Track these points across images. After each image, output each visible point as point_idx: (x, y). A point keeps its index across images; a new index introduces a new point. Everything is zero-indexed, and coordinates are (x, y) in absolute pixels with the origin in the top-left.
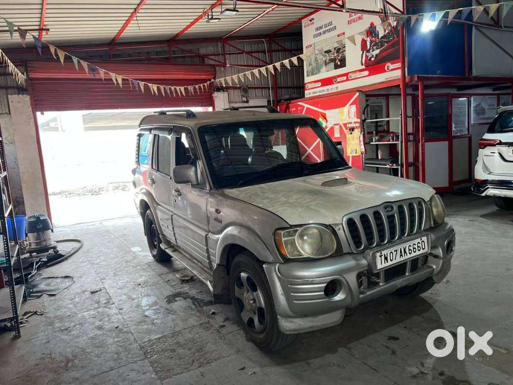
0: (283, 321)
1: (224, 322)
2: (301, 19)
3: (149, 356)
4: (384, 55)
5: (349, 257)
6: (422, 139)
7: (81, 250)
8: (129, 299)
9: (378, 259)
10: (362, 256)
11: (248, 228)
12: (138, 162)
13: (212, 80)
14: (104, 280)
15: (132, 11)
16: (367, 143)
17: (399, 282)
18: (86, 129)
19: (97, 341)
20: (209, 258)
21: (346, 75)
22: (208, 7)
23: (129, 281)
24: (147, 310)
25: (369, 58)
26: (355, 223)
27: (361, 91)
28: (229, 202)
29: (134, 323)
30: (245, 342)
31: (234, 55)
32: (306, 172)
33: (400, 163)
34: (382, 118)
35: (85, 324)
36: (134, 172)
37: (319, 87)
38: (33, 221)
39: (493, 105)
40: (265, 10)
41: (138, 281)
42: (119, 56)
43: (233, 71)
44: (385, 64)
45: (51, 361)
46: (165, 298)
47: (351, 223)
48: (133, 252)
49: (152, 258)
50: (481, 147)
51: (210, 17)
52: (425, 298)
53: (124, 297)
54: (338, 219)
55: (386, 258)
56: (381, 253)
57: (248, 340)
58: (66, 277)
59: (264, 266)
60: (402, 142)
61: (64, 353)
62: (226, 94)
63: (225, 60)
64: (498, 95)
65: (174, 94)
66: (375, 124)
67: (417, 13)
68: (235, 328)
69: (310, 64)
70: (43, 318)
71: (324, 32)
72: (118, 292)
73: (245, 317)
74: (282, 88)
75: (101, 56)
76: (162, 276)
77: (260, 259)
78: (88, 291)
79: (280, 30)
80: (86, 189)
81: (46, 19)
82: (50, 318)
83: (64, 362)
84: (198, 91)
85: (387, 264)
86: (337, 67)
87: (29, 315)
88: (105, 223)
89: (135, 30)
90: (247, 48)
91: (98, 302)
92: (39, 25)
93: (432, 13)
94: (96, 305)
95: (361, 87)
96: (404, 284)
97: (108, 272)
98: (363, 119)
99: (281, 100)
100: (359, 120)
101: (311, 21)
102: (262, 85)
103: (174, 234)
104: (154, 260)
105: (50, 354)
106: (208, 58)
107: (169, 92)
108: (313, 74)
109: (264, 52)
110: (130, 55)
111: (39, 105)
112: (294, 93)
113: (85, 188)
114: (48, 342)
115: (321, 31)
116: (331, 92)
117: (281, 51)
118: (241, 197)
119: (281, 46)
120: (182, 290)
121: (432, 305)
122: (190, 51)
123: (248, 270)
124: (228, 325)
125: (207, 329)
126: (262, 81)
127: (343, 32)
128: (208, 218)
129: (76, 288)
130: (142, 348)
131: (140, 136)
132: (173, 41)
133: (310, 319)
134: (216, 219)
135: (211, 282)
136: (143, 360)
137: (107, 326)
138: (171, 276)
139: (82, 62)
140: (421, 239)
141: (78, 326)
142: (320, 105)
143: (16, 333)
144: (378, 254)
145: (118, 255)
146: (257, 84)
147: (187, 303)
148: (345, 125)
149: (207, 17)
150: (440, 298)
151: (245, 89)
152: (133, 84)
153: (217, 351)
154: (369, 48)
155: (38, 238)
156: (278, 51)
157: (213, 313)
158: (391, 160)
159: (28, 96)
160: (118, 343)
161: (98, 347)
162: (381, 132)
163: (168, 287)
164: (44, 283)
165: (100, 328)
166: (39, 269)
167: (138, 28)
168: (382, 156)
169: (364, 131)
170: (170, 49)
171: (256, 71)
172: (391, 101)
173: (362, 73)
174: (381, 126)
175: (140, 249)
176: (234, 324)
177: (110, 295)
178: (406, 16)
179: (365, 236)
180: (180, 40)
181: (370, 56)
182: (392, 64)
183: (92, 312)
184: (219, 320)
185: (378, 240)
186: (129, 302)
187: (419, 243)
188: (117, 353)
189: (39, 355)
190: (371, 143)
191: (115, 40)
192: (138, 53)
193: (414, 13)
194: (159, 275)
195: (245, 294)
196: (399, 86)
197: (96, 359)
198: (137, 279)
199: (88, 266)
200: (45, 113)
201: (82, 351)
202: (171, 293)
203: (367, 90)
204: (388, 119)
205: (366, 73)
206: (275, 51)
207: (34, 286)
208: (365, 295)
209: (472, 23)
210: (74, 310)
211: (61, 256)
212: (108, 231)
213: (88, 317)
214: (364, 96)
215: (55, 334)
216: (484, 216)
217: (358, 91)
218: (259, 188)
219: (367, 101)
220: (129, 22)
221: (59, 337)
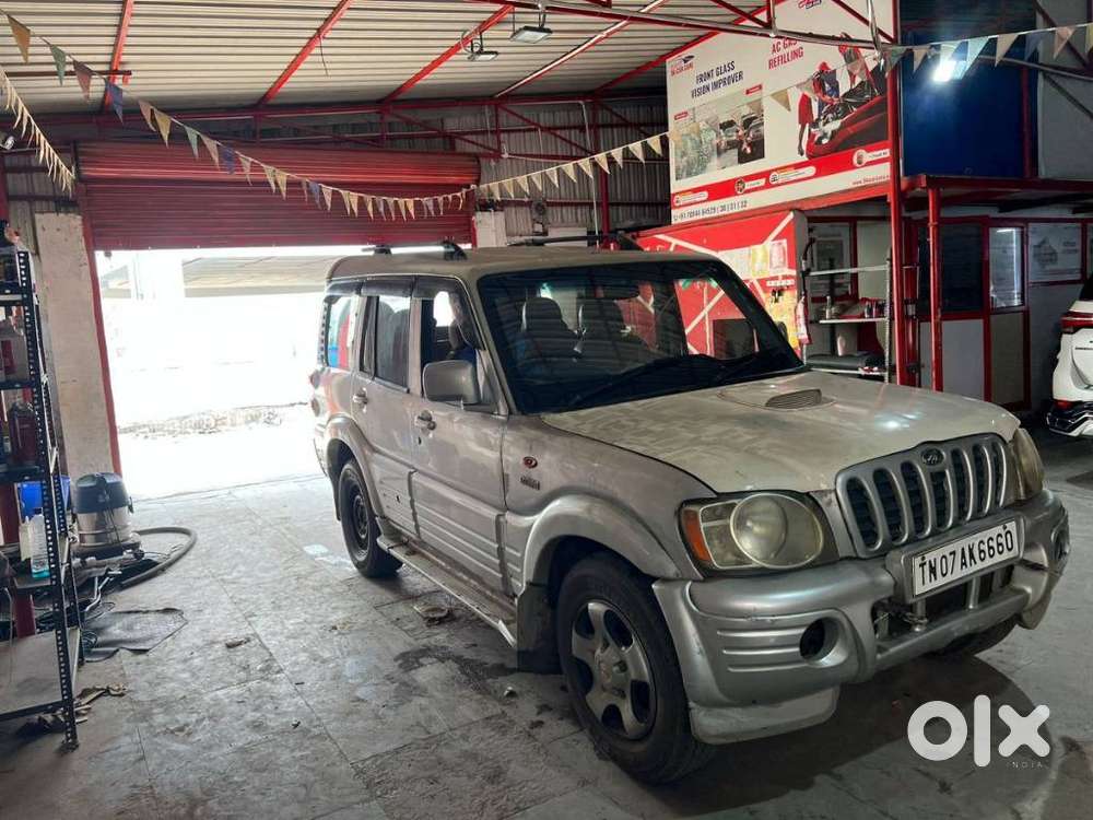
0: (702, 713)
1: (539, 713)
2: (664, 58)
3: (379, 793)
4: (852, 132)
5: (851, 567)
6: (936, 313)
7: (193, 552)
8: (315, 660)
9: (917, 571)
10: (880, 564)
11: (612, 502)
12: (325, 358)
13: (473, 186)
14: (254, 618)
15: (311, 34)
16: (811, 322)
17: (956, 626)
18: (190, 293)
19: (255, 756)
20: (503, 568)
21: (766, 175)
22: (473, 27)
23: (309, 621)
24: (359, 685)
25: (816, 139)
26: (863, 489)
27: (800, 210)
28: (559, 441)
29: (333, 715)
30: (596, 761)
31: (518, 134)
32: (719, 377)
33: (887, 364)
34: (842, 268)
35: (222, 716)
36: (315, 379)
37: (704, 201)
38: (91, 487)
39: (1073, 244)
40: (591, 35)
41: (330, 619)
42: (272, 133)
43: (515, 167)
44: (854, 152)
45: (154, 802)
46: (396, 660)
47: (854, 488)
48: (307, 555)
49: (355, 568)
50: (1068, 330)
51: (476, 50)
52: (989, 662)
53: (303, 657)
54: (824, 479)
55: (933, 570)
56: (923, 558)
57: (601, 756)
58: (167, 611)
59: (653, 586)
60: (892, 319)
61: (182, 786)
62: (501, 215)
63: (499, 142)
64: (1084, 222)
65: (393, 215)
66: (827, 282)
67: (925, 43)
68: (565, 727)
69: (684, 154)
70: (124, 704)
71: (716, 85)
72: (288, 646)
73: (598, 702)
74: (618, 204)
75: (236, 134)
76: (380, 609)
77: (644, 571)
78: (220, 642)
79: (617, 80)
80: (187, 420)
81: (126, 50)
82: (138, 703)
83: (184, 806)
84: (442, 209)
85: (935, 584)
86: (743, 159)
87: (94, 695)
88: (239, 494)
89: (313, 77)
90: (545, 119)
91: (246, 668)
92: (110, 63)
93: (959, 42)
94: (243, 675)
95: (798, 201)
96: (967, 629)
97: (258, 599)
98: (804, 269)
99: (617, 230)
100: (794, 273)
101: (685, 61)
102: (575, 198)
103: (414, 514)
104: (359, 574)
105: (151, 787)
106: (462, 139)
107: (382, 209)
108: (689, 174)
109: (582, 129)
110: (297, 132)
111: (103, 235)
112: (645, 214)
113: (185, 417)
114: (143, 758)
115: (709, 82)
116: (731, 212)
117: (617, 126)
118: (586, 430)
119: (617, 115)
120: (432, 641)
121: (1009, 677)
122: (425, 125)
123: (609, 596)
124: (550, 722)
125: (503, 730)
126: (577, 192)
127: (758, 84)
128: (504, 479)
129: (191, 636)
130: (360, 773)
131: (330, 301)
132: (391, 102)
133: (761, 709)
134: (526, 481)
135: (507, 623)
136: (363, 801)
137: (274, 723)
138: (401, 610)
139: (206, 140)
140: (1005, 528)
141: (206, 722)
142: (705, 241)
143: (68, 739)
144: (917, 561)
145: (277, 562)
146: (565, 195)
147: (448, 670)
148: (762, 282)
149: (470, 49)
150: (1022, 662)
151: (540, 206)
152: (310, 192)
153: (534, 780)
154: (816, 116)
155: (100, 524)
156: (612, 126)
157: (512, 694)
158: (866, 358)
159: (79, 217)
160: (303, 762)
161: (257, 770)
162: (842, 298)
163: (397, 632)
164: (118, 625)
165: (257, 726)
166: (104, 592)
167: (324, 73)
168: (845, 349)
169: (805, 295)
170: (382, 118)
171: (569, 167)
172: (861, 233)
173: (801, 171)
174: (840, 285)
175: (325, 550)
176: (561, 719)
177: (273, 651)
178: (901, 49)
179: (884, 520)
180: (403, 100)
181: (819, 135)
182: (869, 150)
183: (235, 691)
184: (526, 710)
185: (913, 529)
186: (314, 668)
187: (1000, 535)
188: (305, 786)
189: (125, 790)
190: (821, 322)
191: (268, 99)
192: (315, 127)
193: (919, 41)
194: (376, 608)
195: (598, 651)
196: (885, 198)
197: (256, 798)
198: (327, 617)
199: (214, 587)
200: (114, 252)
201: (224, 780)
202: (408, 649)
203: (813, 207)
204: (853, 270)
205: (811, 171)
206: (604, 126)
207: (99, 631)
208: (885, 654)
209: (1037, 66)
210: (194, 686)
211: (150, 564)
212: (249, 512)
213: (227, 700)
214: (806, 220)
215: (156, 739)
216: (1073, 480)
217: (791, 210)
218: (621, 411)
219: (810, 230)
220: (303, 59)
221: (167, 746)
